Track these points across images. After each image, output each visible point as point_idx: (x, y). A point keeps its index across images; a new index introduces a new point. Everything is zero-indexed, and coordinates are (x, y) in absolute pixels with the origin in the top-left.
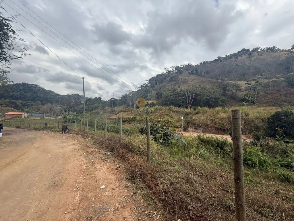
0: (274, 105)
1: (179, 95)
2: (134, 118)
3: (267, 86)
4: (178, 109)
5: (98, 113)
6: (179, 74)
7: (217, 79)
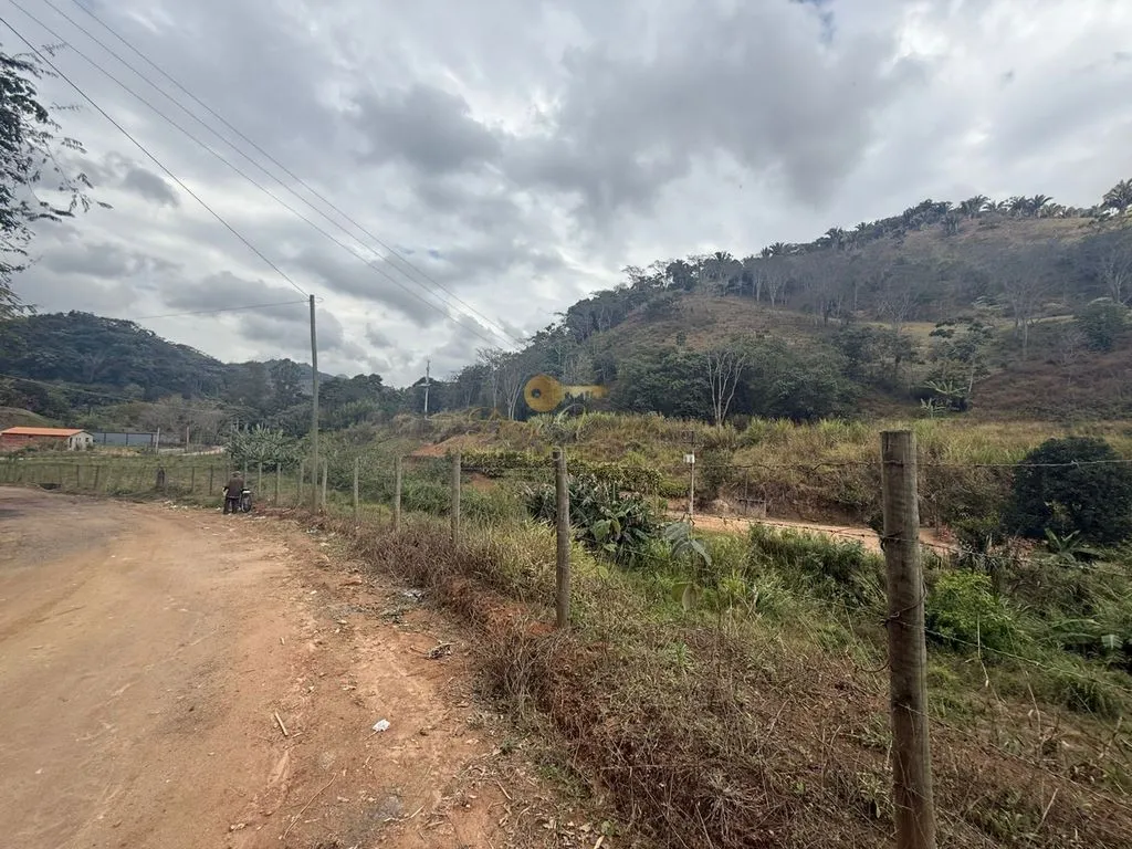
0: (1039, 414)
1: (680, 372)
2: (509, 457)
3: (1012, 342)
4: (677, 425)
5: (368, 437)
6: (681, 290)
7: (827, 314)
